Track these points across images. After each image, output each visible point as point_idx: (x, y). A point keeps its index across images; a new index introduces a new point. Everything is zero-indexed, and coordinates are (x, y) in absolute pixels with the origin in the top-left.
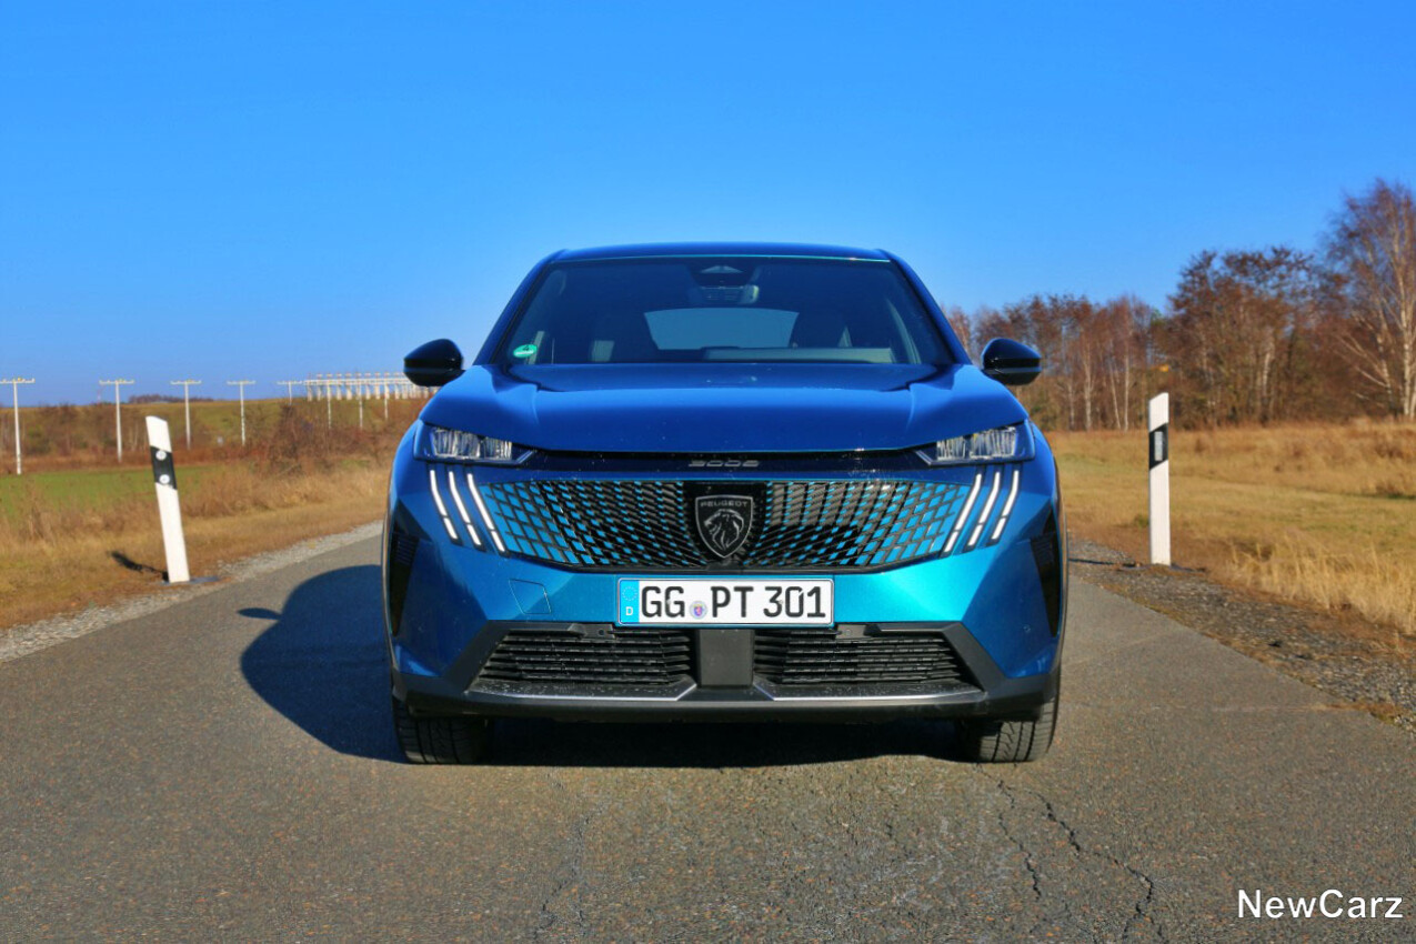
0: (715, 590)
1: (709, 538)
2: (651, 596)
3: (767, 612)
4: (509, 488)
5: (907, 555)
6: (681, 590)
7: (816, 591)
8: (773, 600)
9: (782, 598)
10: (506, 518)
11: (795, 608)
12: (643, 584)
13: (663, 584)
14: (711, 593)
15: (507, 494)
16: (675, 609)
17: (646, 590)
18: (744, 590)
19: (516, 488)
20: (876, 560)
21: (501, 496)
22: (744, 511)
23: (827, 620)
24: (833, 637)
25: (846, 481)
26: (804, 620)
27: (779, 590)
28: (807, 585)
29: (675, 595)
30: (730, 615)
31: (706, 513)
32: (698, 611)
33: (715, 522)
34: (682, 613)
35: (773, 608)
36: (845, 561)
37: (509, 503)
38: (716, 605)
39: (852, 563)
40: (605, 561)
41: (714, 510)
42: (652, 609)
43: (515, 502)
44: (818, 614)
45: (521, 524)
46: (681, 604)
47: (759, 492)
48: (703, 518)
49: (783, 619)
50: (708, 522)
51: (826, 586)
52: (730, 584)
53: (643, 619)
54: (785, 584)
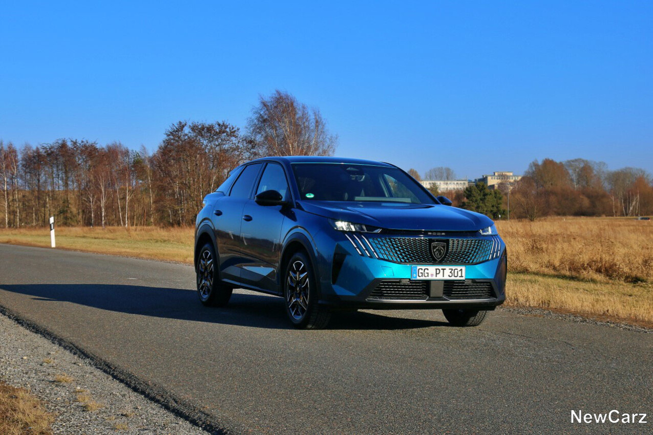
0: (436, 269)
1: (435, 255)
2: (420, 271)
3: (449, 276)
4: (379, 240)
5: (481, 260)
6: (428, 269)
7: (461, 270)
8: (451, 272)
9: (453, 272)
10: (379, 248)
11: (456, 275)
12: (419, 267)
13: (423, 267)
14: (435, 270)
15: (379, 241)
16: (426, 275)
17: (419, 269)
18: (443, 269)
19: (382, 240)
20: (474, 261)
21: (376, 242)
22: (444, 247)
23: (463, 278)
24: (464, 283)
25: (467, 239)
26: (458, 278)
27: (452, 269)
28: (459, 268)
29: (426, 271)
30: (440, 277)
31: (434, 247)
32: (432, 275)
33: (437, 250)
34: (428, 276)
35: (451, 275)
36: (467, 262)
37: (380, 244)
38: (437, 274)
39: (469, 262)
40: (407, 261)
41: (436, 247)
42: (420, 275)
43: (382, 244)
44: (462, 276)
45: (384, 250)
46: (428, 273)
47: (447, 242)
48: (433, 249)
49: (453, 278)
50: (435, 250)
51: (463, 268)
52: (440, 267)
53: (418, 278)
54: (454, 267)
